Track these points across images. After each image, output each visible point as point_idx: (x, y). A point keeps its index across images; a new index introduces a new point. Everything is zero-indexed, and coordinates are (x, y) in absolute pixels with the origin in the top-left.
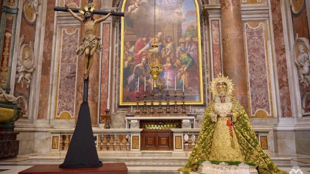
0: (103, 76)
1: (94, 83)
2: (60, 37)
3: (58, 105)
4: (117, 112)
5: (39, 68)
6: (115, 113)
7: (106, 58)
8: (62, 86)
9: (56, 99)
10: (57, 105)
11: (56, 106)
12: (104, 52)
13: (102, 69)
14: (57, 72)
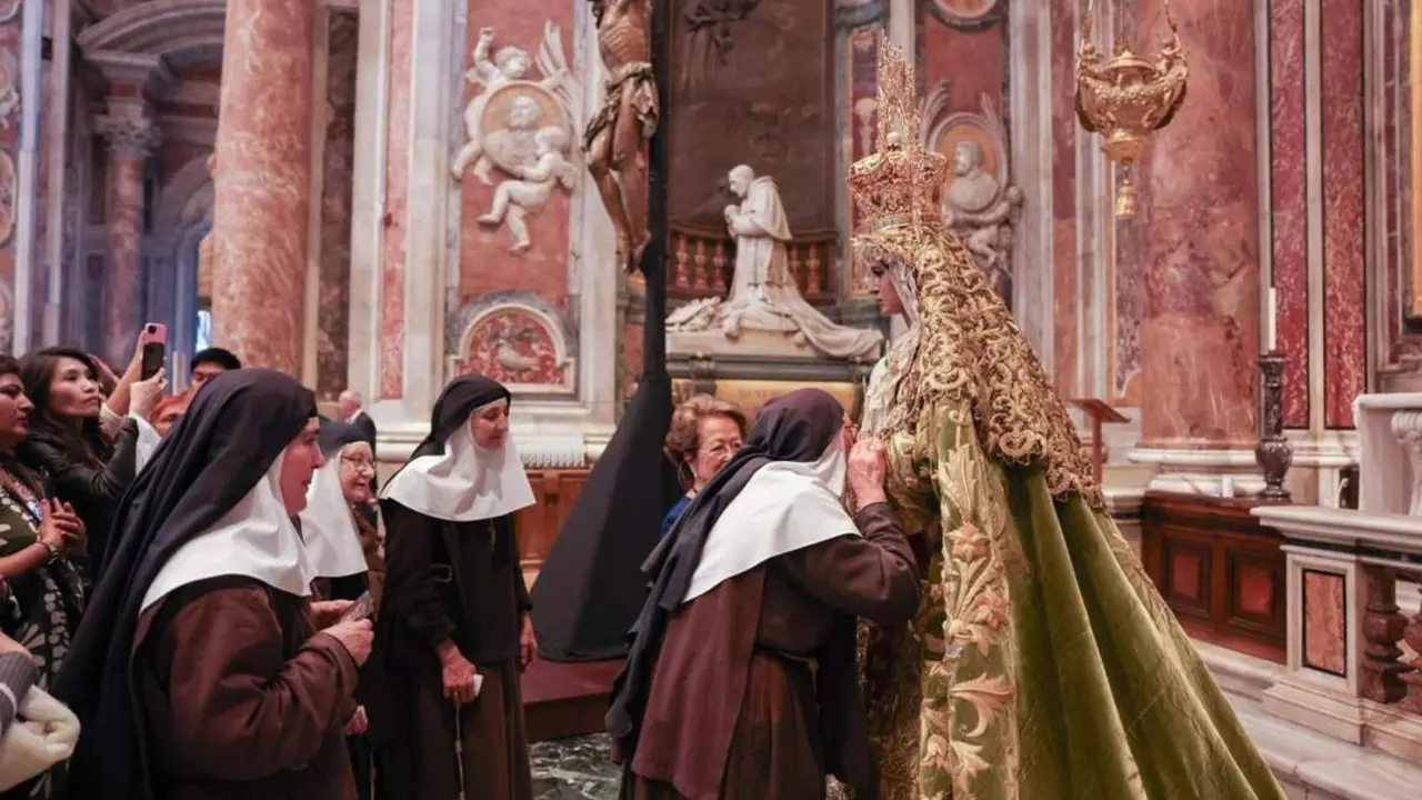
0: (1279, 166)
1: (1205, 213)
2: (1105, 25)
3: (1118, 343)
4: (1404, 362)
5: (1044, 191)
6: (1395, 367)
7: (1290, 53)
8: (1124, 255)
9: (1110, 319)
10: (1115, 342)
11: (1110, 350)
12: (1280, 21)
13: (1275, 125)
14: (1104, 194)
